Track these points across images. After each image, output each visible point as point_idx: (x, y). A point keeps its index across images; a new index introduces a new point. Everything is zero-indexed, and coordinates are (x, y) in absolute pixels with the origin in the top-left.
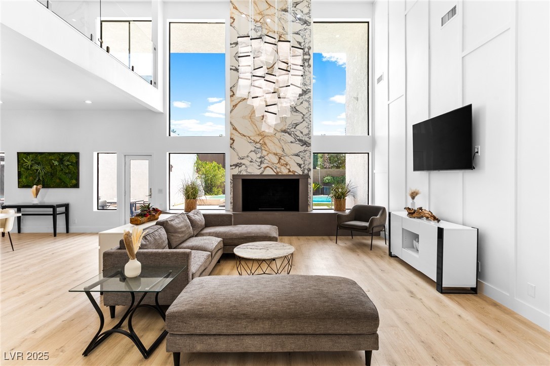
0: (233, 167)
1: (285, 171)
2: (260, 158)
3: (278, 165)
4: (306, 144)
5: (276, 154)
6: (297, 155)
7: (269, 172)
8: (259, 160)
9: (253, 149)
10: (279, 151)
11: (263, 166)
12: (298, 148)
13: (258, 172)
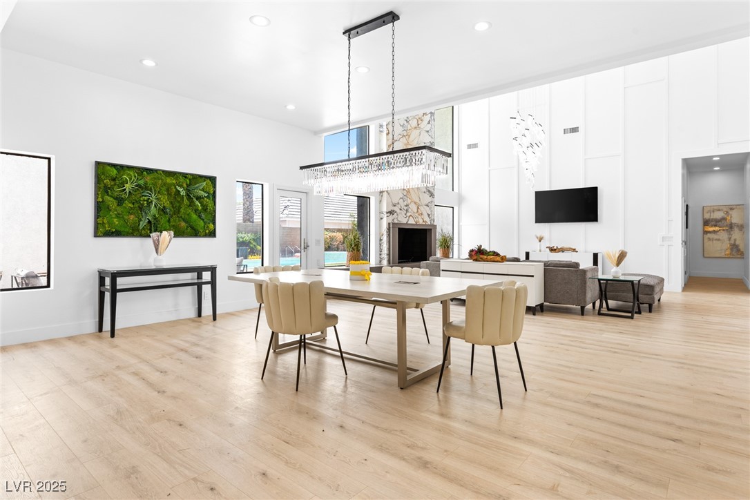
0: (389, 214)
1: (421, 222)
2: (406, 206)
3: (417, 215)
4: (432, 195)
5: (415, 203)
6: (427, 206)
7: (411, 221)
8: (405, 208)
9: (402, 196)
10: (418, 201)
11: (408, 214)
12: (427, 198)
13: (404, 221)
